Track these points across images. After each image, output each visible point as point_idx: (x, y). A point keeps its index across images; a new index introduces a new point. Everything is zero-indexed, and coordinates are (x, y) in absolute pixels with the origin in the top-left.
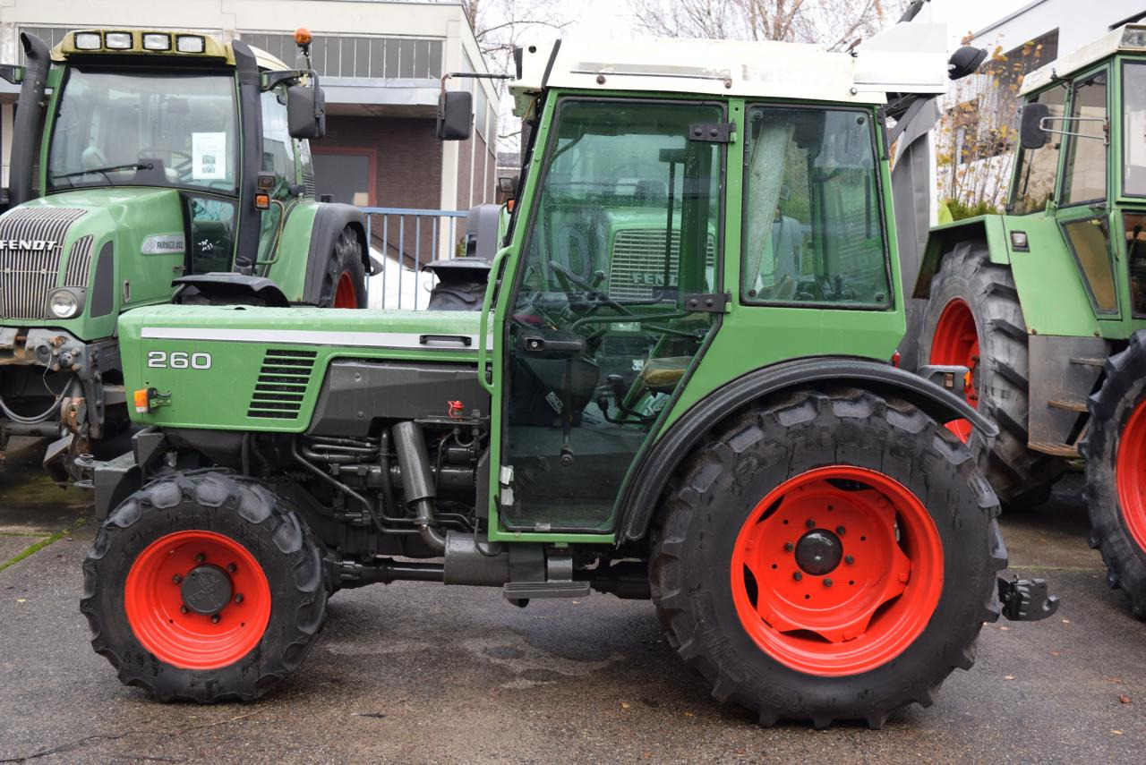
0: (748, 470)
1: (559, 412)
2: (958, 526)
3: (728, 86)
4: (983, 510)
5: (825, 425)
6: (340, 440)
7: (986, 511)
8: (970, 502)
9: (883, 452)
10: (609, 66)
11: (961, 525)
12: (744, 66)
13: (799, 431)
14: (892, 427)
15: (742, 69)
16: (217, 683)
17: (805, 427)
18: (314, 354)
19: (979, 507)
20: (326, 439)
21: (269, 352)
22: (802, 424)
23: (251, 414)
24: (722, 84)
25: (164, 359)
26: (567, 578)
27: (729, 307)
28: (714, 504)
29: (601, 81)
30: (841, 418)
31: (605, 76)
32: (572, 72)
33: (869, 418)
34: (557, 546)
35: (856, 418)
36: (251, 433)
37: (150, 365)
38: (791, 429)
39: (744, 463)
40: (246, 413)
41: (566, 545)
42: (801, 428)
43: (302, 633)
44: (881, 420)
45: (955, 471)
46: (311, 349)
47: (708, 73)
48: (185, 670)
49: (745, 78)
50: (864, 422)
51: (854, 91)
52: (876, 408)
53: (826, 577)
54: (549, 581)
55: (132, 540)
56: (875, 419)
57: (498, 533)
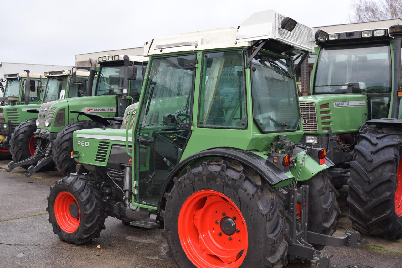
0: (181, 188)
1: (169, 165)
2: (252, 221)
3: (196, 47)
4: (263, 215)
5: (205, 173)
6: (114, 170)
7: (265, 216)
8: (257, 211)
9: (224, 186)
10: (164, 45)
11: (253, 221)
12: (202, 39)
13: (197, 175)
14: (228, 176)
15: (201, 40)
16: (70, 237)
17: (199, 173)
18: (109, 143)
19: (262, 214)
20: (111, 169)
21: (100, 142)
22: (198, 172)
23: (96, 160)
24: (194, 47)
25: (80, 143)
26: (154, 222)
27: (192, 128)
28: (172, 200)
29: (161, 51)
30: (210, 171)
31: (163, 49)
32: (154, 49)
33: (219, 172)
34: (149, 210)
35: (215, 171)
36: (96, 166)
37: (78, 145)
38: (195, 174)
39: (181, 185)
40: (95, 160)
41: (151, 210)
42: (197, 174)
43: (86, 226)
44: (224, 173)
45: (251, 197)
46: (108, 141)
47: (191, 43)
48: (65, 232)
49: (202, 43)
50: (218, 173)
51: (236, 43)
52: (222, 168)
53: (232, 237)
54: (150, 222)
55: (54, 192)
56: (221, 172)
57: (134, 203)
